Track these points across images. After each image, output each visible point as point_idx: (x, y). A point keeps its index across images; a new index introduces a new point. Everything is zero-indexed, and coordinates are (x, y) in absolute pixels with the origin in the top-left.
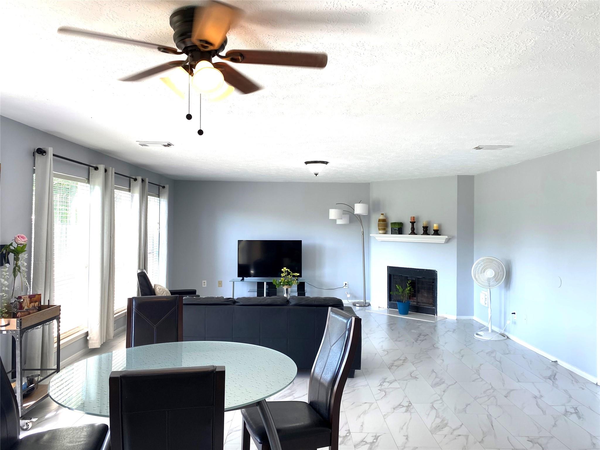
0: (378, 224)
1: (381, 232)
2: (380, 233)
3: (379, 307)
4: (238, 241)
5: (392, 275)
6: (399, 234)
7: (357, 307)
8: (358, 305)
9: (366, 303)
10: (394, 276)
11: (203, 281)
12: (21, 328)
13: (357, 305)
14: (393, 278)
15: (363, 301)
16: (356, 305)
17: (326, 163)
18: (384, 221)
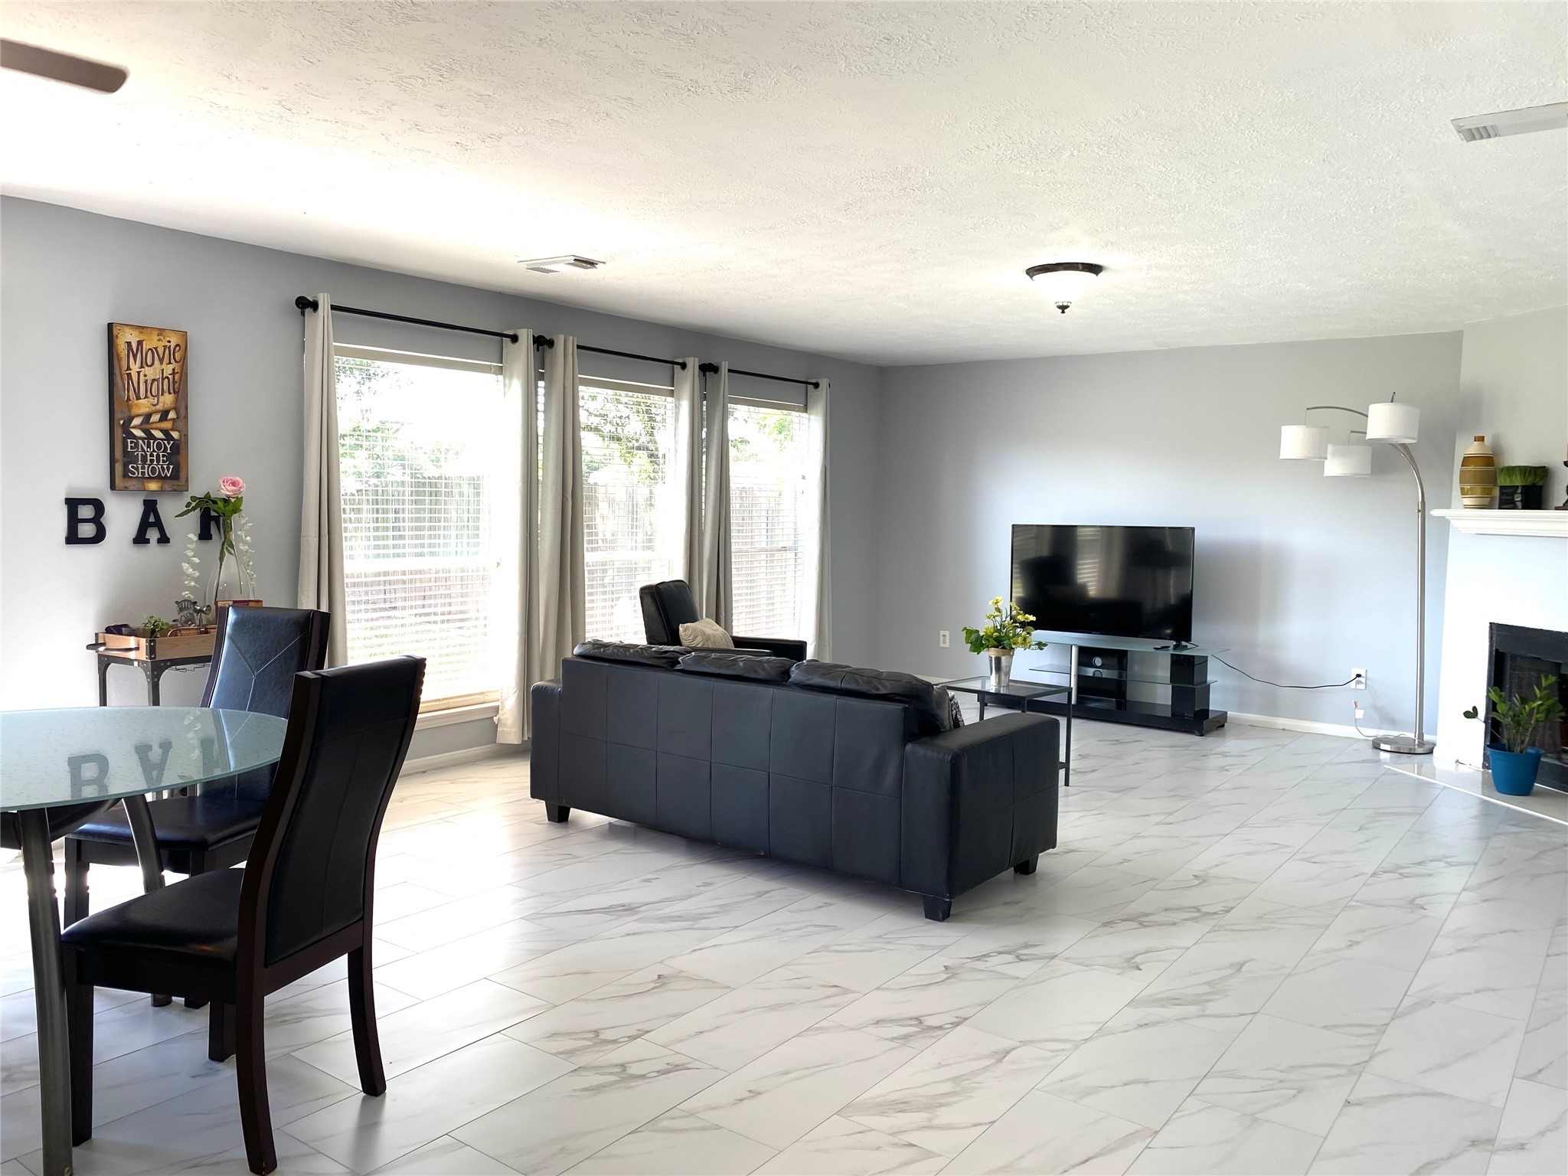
0: (1461, 471)
1: (1467, 501)
2: (1466, 507)
3: (1457, 761)
4: (1013, 525)
5: (1509, 655)
6: (1524, 508)
7: (1382, 753)
8: (1388, 747)
9: (1422, 744)
10: (1514, 657)
11: (942, 633)
12: (155, 658)
13: (1383, 746)
14: (1511, 666)
15: (1411, 735)
16: (1380, 745)
17: (1094, 269)
18: (1488, 460)
